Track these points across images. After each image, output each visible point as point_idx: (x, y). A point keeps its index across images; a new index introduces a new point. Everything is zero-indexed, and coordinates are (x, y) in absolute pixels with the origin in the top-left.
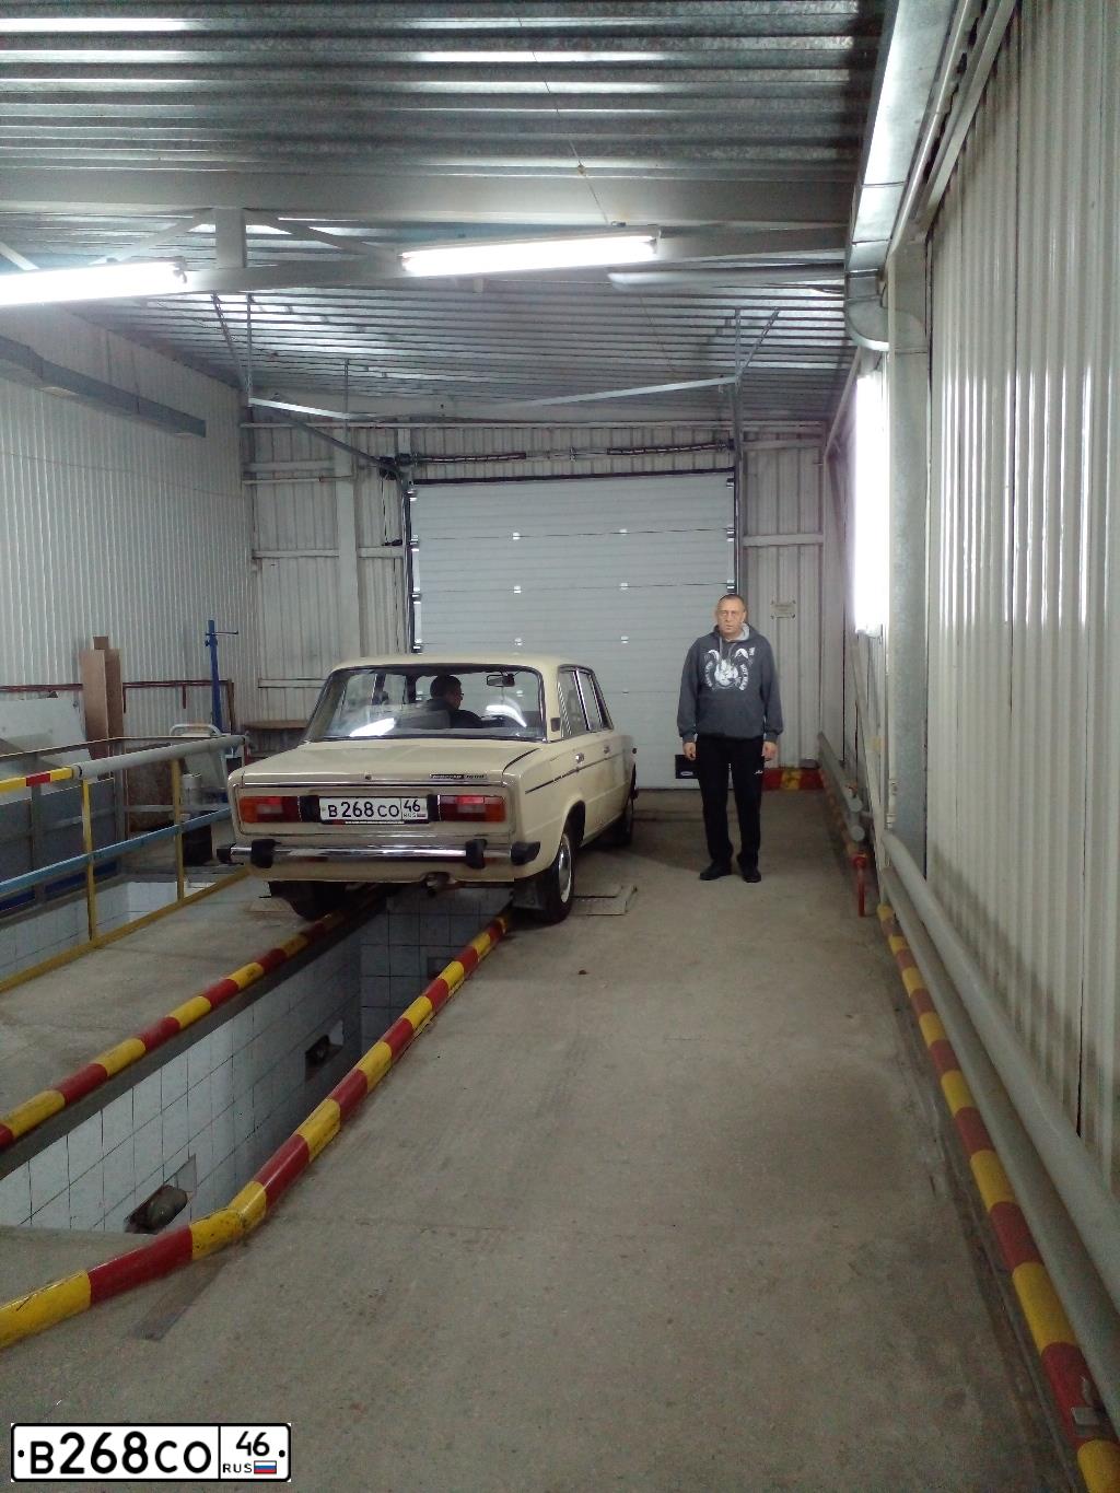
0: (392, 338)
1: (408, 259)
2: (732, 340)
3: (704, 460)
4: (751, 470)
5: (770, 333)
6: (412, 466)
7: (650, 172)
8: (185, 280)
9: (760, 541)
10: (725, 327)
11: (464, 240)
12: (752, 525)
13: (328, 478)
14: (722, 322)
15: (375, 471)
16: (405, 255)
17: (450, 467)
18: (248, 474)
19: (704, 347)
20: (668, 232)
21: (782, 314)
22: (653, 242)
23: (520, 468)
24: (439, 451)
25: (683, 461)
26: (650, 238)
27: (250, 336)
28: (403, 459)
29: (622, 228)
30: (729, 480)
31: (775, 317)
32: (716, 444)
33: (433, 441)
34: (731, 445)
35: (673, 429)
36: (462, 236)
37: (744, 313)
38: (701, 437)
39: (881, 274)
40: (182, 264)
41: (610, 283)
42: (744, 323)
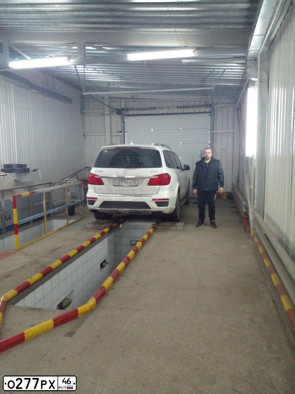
0: (121, 77)
1: (128, 56)
2: (212, 78)
3: (203, 110)
4: (215, 112)
5: (223, 75)
6: (125, 111)
7: (193, 32)
8: (70, 62)
9: (217, 131)
10: (211, 74)
11: (143, 51)
12: (215, 127)
13: (103, 114)
14: (209, 73)
15: (115, 113)
16: (128, 55)
17: (135, 112)
18: (82, 113)
19: (204, 79)
20: (198, 48)
21: (226, 70)
22: (194, 51)
23: (154, 112)
24: (132, 107)
25: (197, 110)
26: (193, 50)
27: (84, 76)
28: (123, 109)
29: (186, 47)
30: (210, 115)
31: (224, 71)
32: (206, 106)
33: (131, 105)
34: (210, 106)
35: (195, 101)
36: (143, 50)
37: (216, 70)
38: (202, 103)
39: (255, 59)
40: (69, 57)
41: (182, 62)
42: (216, 73)
